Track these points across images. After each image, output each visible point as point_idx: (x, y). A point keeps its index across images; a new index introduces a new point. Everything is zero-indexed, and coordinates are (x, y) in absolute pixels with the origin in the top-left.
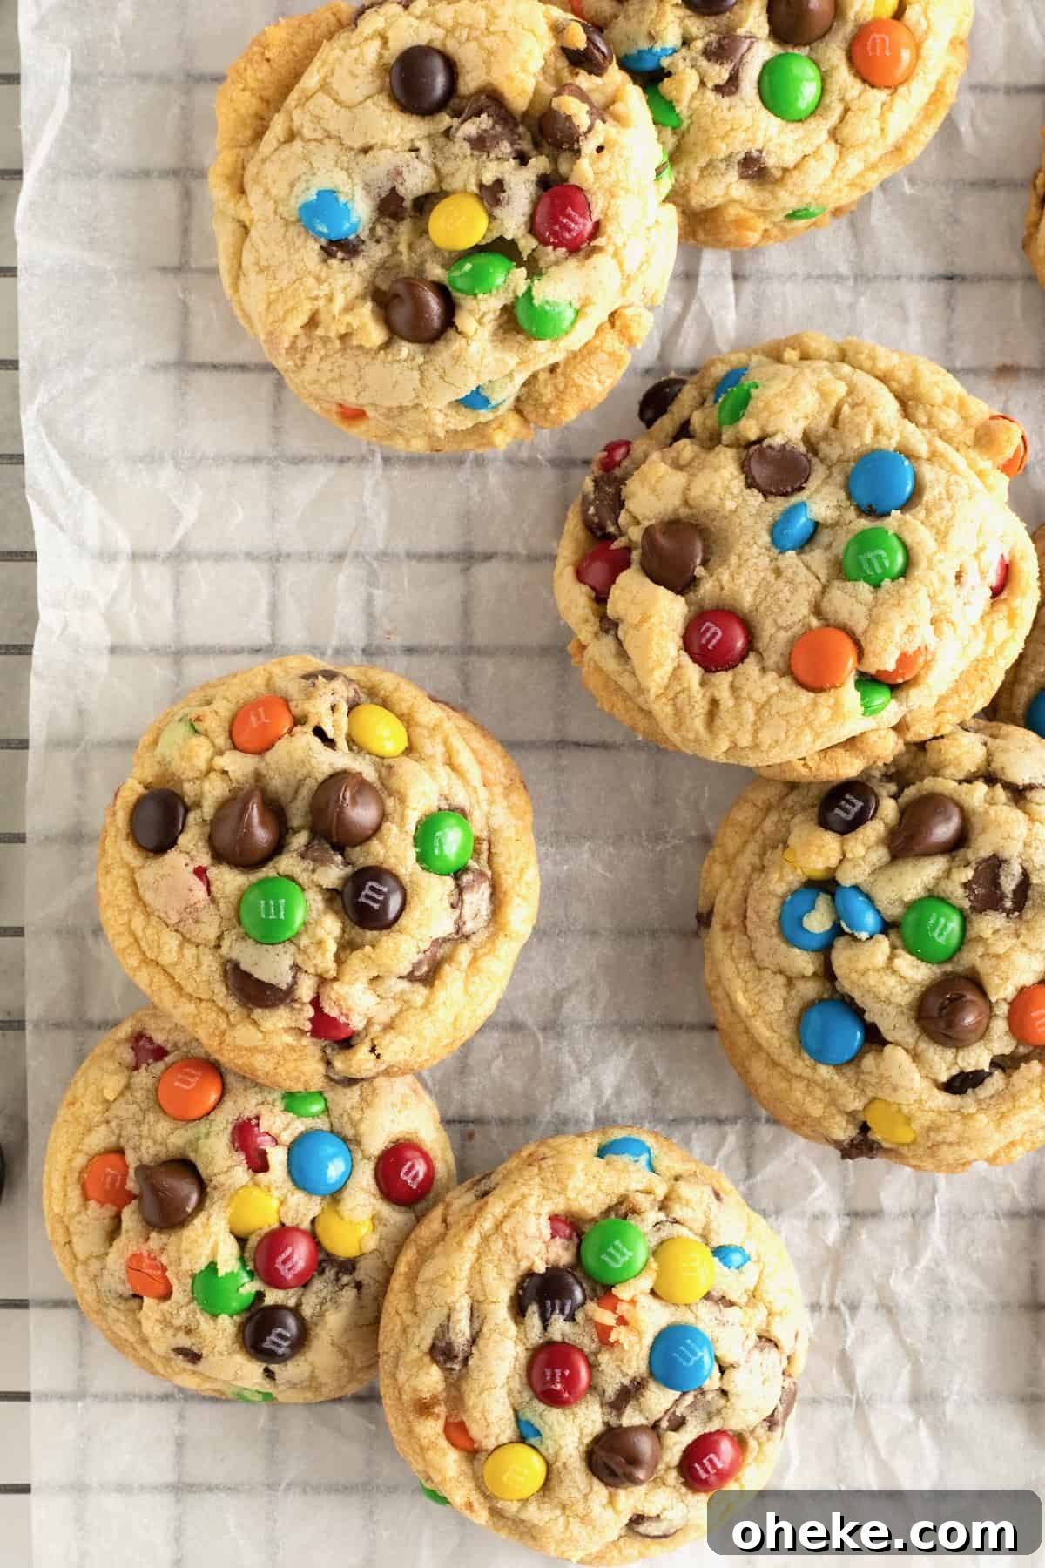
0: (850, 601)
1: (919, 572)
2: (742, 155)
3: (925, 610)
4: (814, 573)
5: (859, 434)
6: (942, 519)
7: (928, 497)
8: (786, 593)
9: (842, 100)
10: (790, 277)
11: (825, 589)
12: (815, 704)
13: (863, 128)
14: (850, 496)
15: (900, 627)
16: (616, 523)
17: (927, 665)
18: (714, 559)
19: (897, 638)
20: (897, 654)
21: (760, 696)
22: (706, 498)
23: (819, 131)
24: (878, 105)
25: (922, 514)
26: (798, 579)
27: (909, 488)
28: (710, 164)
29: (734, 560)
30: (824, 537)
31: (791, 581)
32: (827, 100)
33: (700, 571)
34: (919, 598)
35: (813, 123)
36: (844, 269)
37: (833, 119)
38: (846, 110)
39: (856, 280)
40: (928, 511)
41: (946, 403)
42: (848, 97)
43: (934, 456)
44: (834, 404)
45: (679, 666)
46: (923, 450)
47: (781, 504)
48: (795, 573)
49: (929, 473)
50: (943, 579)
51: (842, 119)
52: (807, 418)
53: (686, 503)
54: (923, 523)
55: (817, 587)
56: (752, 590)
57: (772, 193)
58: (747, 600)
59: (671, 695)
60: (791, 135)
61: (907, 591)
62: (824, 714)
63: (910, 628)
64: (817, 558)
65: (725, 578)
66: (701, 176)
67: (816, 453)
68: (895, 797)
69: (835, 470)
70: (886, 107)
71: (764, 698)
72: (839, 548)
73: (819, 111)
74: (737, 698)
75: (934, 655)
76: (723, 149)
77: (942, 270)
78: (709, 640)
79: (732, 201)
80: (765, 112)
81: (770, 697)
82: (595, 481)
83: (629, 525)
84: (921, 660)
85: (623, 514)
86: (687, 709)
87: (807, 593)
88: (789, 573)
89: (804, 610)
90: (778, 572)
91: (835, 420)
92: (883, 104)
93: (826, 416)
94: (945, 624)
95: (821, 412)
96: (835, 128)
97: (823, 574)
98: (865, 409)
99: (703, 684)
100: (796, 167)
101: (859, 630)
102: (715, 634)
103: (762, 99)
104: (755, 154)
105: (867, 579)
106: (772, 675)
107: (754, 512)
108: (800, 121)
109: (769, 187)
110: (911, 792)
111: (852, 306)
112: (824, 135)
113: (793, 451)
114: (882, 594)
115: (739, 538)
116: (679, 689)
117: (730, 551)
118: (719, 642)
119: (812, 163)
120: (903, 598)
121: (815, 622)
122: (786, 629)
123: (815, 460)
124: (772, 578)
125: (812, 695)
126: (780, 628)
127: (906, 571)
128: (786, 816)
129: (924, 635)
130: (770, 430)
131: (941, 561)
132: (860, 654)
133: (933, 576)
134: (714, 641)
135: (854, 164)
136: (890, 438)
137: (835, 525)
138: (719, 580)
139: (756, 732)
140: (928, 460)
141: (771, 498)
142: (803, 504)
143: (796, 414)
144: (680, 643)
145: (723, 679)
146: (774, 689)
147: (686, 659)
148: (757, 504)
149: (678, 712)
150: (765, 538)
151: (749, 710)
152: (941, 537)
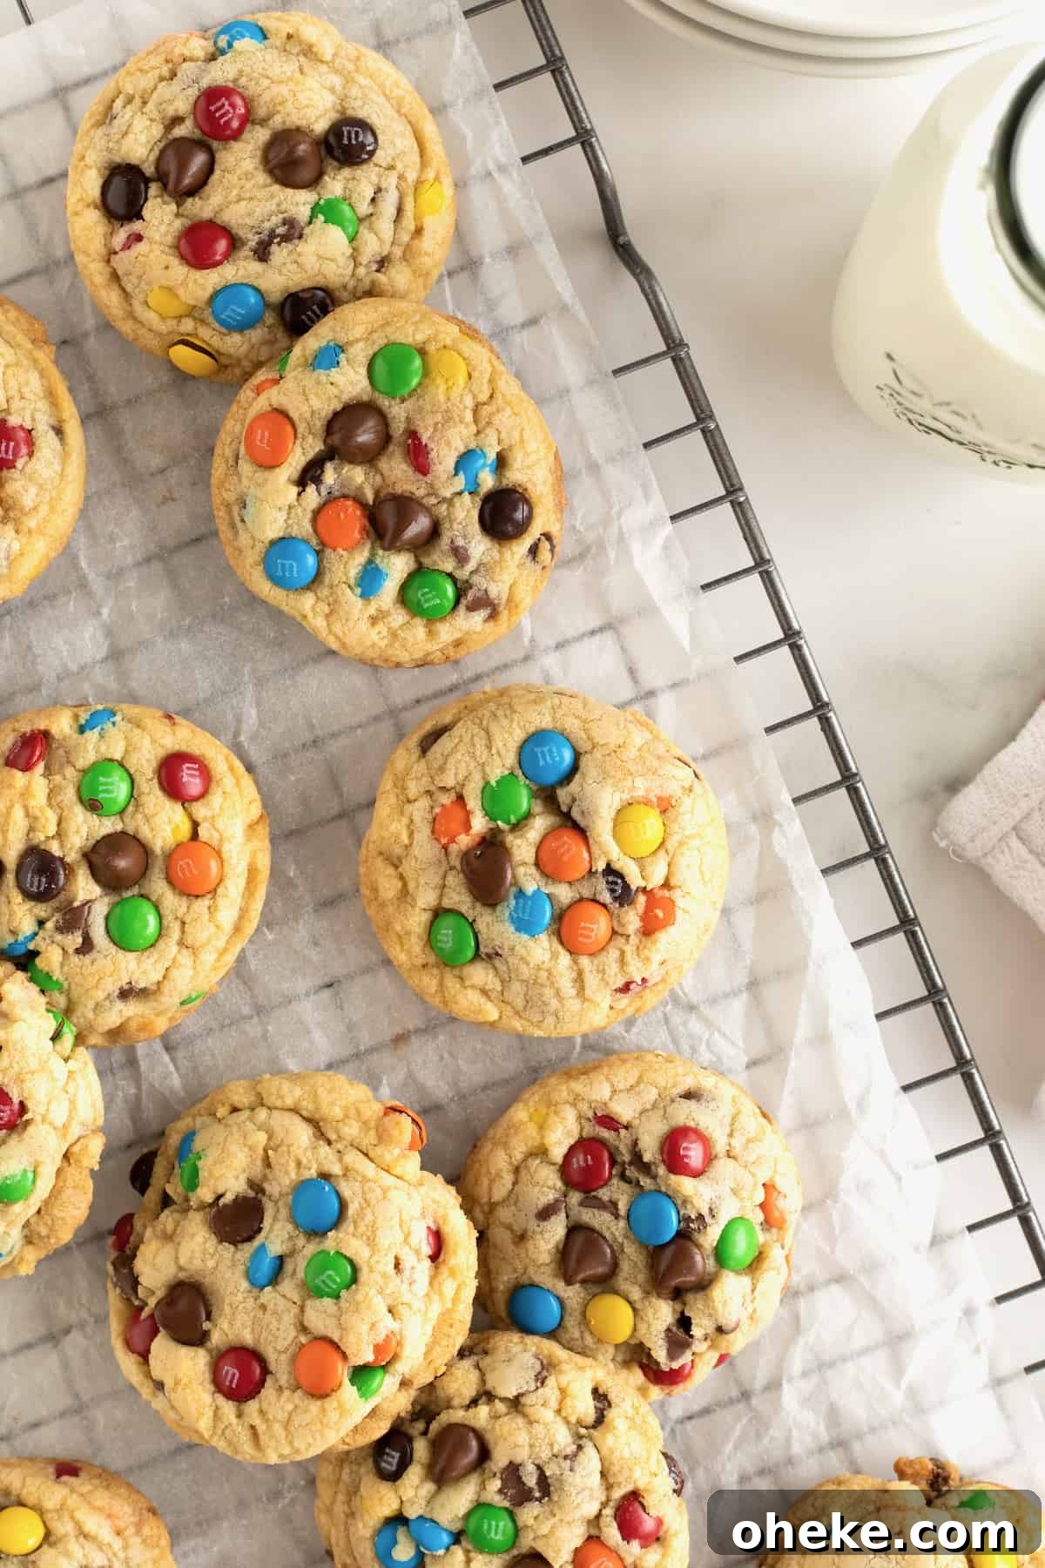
0: (320, 1316)
1: (364, 1276)
2: (117, 992)
3: (380, 1306)
4: (289, 1300)
5: (287, 1173)
6: (367, 1226)
7: (352, 1210)
8: (275, 1323)
9: (176, 918)
10: (208, 1034)
11: (302, 1309)
12: (323, 1410)
13: (201, 932)
14: (297, 1226)
15: (364, 1328)
16: (137, 1298)
17: (399, 1344)
18: (215, 1314)
19: (365, 1337)
20: (371, 1348)
21: (282, 1416)
22: (191, 1263)
23: (170, 947)
24: (206, 911)
25: (351, 1229)
26: (280, 1309)
27: (336, 1205)
28: (97, 1004)
29: (227, 1309)
30: (289, 1267)
31: (275, 1313)
32: (165, 922)
33: (206, 1326)
34: (372, 1297)
35: (161, 944)
36: (246, 1010)
37: (175, 934)
38: (183, 923)
39: (258, 1014)
40: (355, 1223)
41: (347, 1116)
42: (180, 914)
43: (347, 1172)
44: (261, 1152)
45: (217, 1408)
46: (336, 1169)
47: (248, 1249)
48: (276, 1305)
49: (346, 1190)
50: (385, 1276)
51: (183, 932)
52: (244, 1171)
53: (181, 1268)
54: (354, 1235)
55: (295, 1310)
56: (249, 1329)
57: (155, 1000)
58: (248, 1338)
59: (220, 1432)
60: (148, 961)
61: (360, 1297)
62: (333, 1416)
63: (373, 1326)
64: (288, 1286)
65: (225, 1326)
66: (95, 1014)
67: (263, 1191)
68: (425, 1433)
69: (280, 1204)
70: (211, 910)
71: (286, 1415)
72: (301, 1274)
73: (163, 932)
74: (267, 1421)
75: (401, 1334)
76: (100, 995)
77: (320, 982)
78: (231, 1381)
79: (129, 1019)
80: (121, 953)
81: (290, 1414)
82: (114, 1264)
83: (148, 1297)
84: (394, 1344)
85: (140, 1289)
86: (235, 1440)
87: (289, 1319)
88: (271, 1307)
89: (293, 1333)
90: (263, 1307)
91: (267, 1163)
92: (209, 908)
93: (259, 1163)
94: (400, 1307)
95: (253, 1161)
96: (182, 939)
97: (296, 1298)
98: (285, 1148)
99: (239, 1415)
100: (164, 977)
101: (336, 1338)
102: (234, 1375)
103: (115, 944)
104: (126, 987)
105: (329, 1296)
106: (287, 1393)
107: (229, 1264)
108: (152, 946)
109: (152, 997)
110: (434, 1426)
111: (265, 1036)
112: (174, 949)
113: (245, 1198)
114: (343, 1304)
115: (226, 1289)
116: (223, 1426)
117: (223, 1303)
118: (239, 1379)
119: (174, 973)
120: (358, 1304)
121: (303, 1339)
122: (285, 1352)
123: (264, 1199)
124: (260, 1313)
125: (319, 1403)
126: (280, 1352)
127: (354, 1279)
128: (355, 1468)
129: (387, 1324)
130: (220, 1191)
131: (377, 1262)
132: (344, 1356)
133: (376, 1277)
134: (235, 1381)
135: (208, 957)
136: (310, 1169)
137: (292, 1253)
138: (221, 1329)
139: (291, 1443)
140: (345, 1175)
141: (240, 1246)
142: (263, 1246)
143: (234, 1173)
144: (212, 1388)
145: (252, 1407)
146: (290, 1407)
147: (221, 1400)
148: (230, 1256)
149: (230, 1443)
150: (245, 1285)
151: (277, 1428)
152: (371, 1242)
